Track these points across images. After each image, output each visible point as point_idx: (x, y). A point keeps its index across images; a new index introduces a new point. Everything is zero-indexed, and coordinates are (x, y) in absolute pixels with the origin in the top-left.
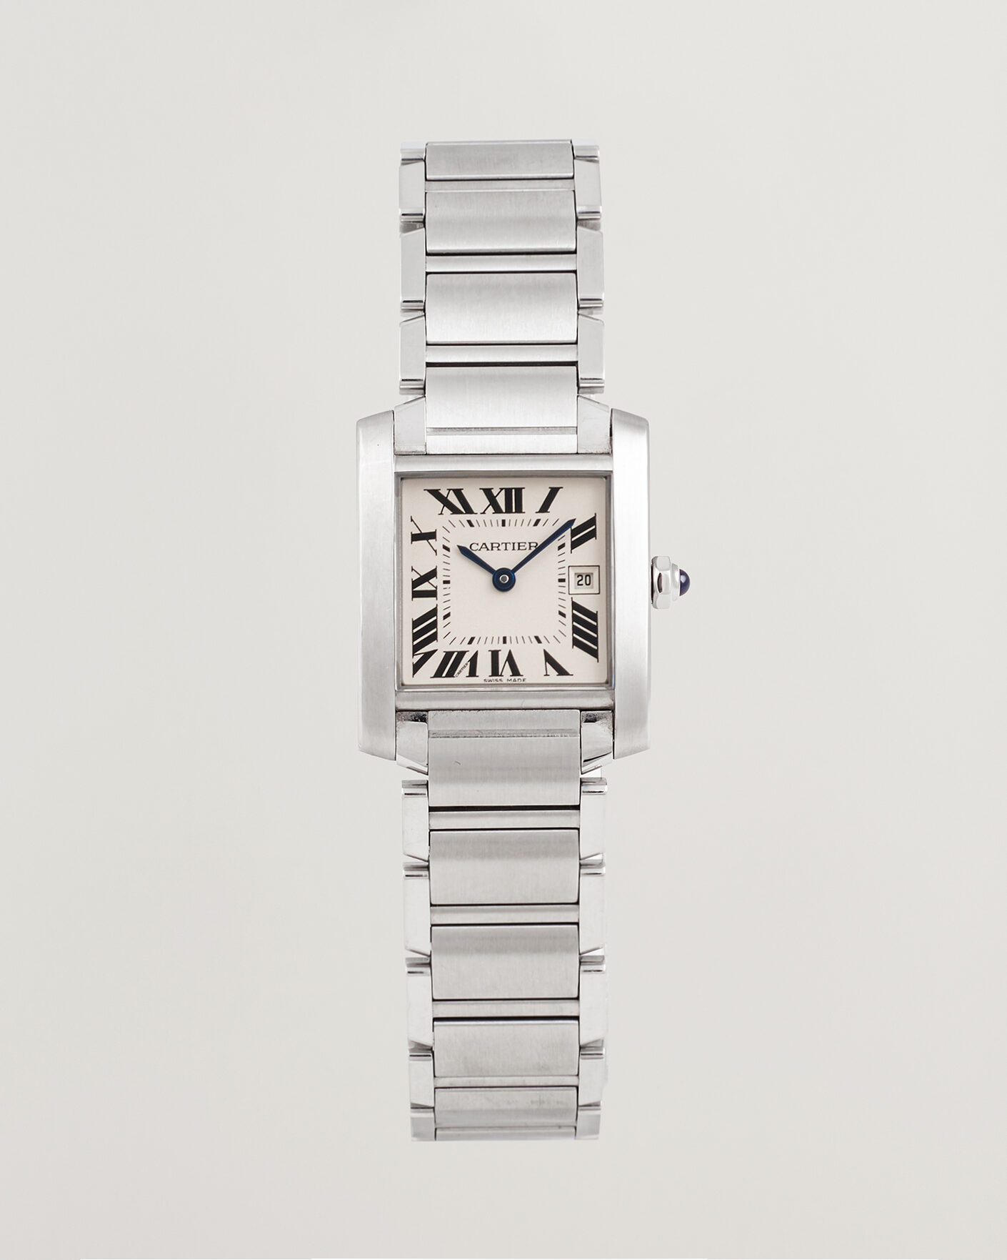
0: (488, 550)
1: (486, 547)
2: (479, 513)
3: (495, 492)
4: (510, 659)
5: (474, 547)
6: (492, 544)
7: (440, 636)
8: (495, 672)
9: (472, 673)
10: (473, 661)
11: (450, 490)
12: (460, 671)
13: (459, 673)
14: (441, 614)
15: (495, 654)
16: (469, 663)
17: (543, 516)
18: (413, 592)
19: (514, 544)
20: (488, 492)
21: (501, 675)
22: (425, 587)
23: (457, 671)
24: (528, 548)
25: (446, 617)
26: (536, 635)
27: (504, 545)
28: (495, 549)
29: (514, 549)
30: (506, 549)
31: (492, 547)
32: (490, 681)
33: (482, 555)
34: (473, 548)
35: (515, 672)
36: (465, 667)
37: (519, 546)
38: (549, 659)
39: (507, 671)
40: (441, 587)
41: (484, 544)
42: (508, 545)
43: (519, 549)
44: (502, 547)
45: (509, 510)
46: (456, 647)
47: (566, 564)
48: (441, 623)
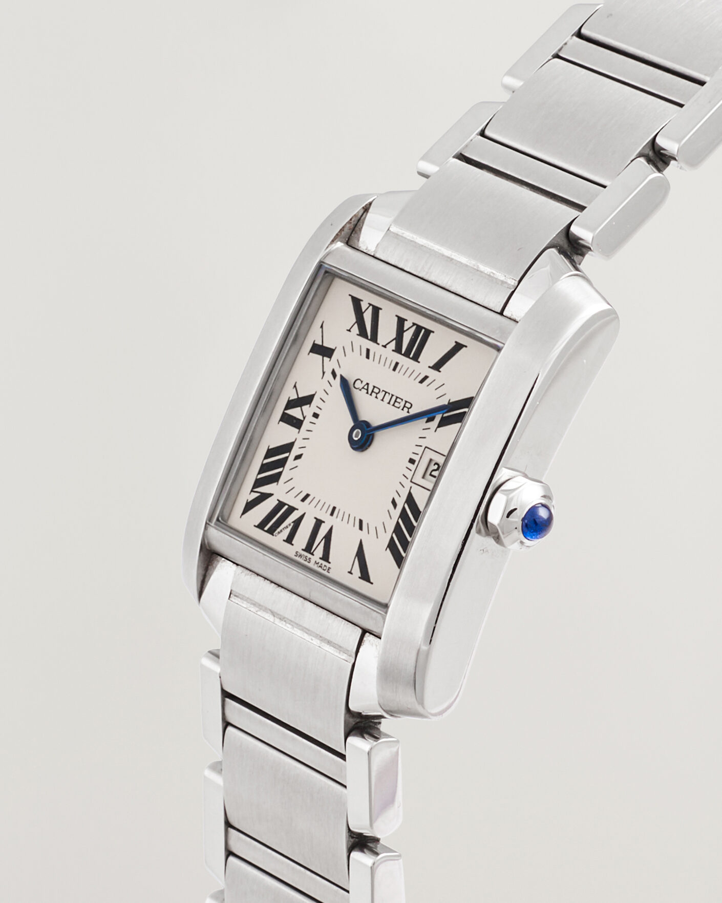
0: (367, 393)
1: (367, 390)
2: (381, 345)
3: (407, 325)
4: (328, 538)
5: (358, 384)
6: (374, 387)
7: (283, 478)
8: (309, 548)
9: (289, 540)
10: (297, 523)
11: (370, 305)
12: (281, 531)
13: (279, 533)
14: (295, 451)
15: (319, 523)
16: (292, 524)
17: (433, 374)
18: (284, 414)
19: (392, 395)
20: (401, 321)
21: (312, 554)
22: (295, 412)
23: (279, 530)
24: (401, 408)
25: (298, 457)
26: (362, 519)
27: (384, 393)
28: (374, 395)
29: (389, 403)
30: (382, 400)
31: (373, 391)
32: (301, 556)
33: (360, 397)
34: (356, 386)
35: (326, 557)
36: (287, 527)
37: (395, 401)
38: (360, 554)
39: (319, 552)
40: (310, 418)
41: (368, 384)
42: (387, 394)
43: (393, 405)
44: (381, 396)
45: (407, 354)
46: (290, 500)
47: (424, 443)
48: (290, 463)
